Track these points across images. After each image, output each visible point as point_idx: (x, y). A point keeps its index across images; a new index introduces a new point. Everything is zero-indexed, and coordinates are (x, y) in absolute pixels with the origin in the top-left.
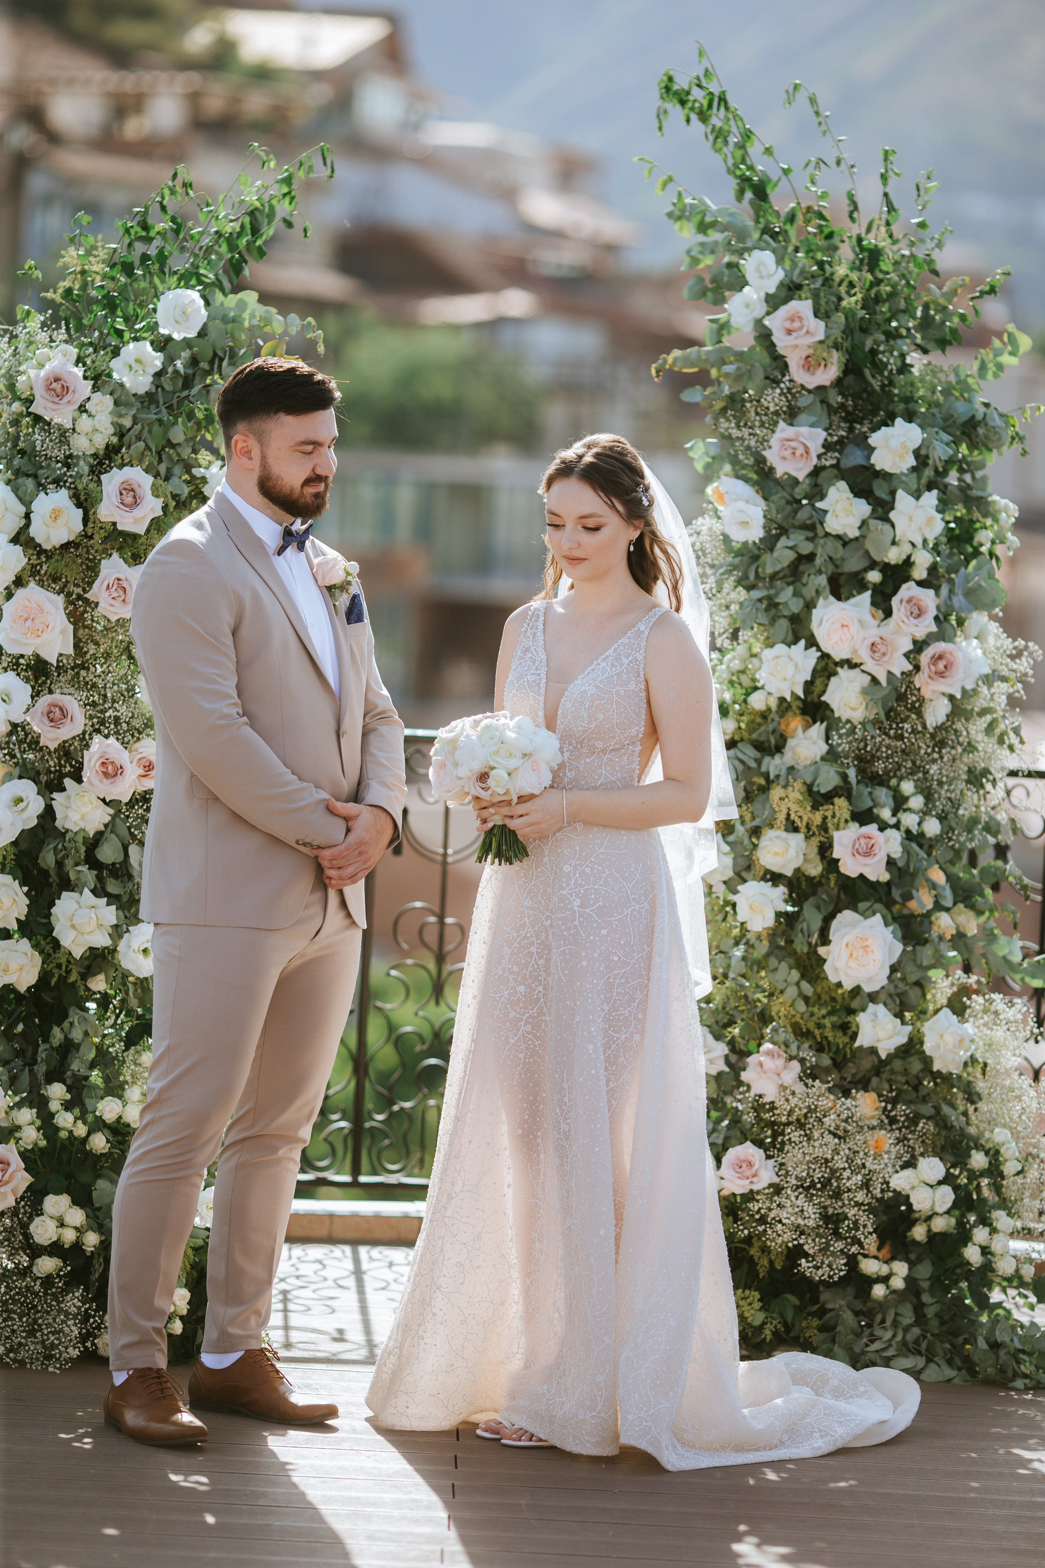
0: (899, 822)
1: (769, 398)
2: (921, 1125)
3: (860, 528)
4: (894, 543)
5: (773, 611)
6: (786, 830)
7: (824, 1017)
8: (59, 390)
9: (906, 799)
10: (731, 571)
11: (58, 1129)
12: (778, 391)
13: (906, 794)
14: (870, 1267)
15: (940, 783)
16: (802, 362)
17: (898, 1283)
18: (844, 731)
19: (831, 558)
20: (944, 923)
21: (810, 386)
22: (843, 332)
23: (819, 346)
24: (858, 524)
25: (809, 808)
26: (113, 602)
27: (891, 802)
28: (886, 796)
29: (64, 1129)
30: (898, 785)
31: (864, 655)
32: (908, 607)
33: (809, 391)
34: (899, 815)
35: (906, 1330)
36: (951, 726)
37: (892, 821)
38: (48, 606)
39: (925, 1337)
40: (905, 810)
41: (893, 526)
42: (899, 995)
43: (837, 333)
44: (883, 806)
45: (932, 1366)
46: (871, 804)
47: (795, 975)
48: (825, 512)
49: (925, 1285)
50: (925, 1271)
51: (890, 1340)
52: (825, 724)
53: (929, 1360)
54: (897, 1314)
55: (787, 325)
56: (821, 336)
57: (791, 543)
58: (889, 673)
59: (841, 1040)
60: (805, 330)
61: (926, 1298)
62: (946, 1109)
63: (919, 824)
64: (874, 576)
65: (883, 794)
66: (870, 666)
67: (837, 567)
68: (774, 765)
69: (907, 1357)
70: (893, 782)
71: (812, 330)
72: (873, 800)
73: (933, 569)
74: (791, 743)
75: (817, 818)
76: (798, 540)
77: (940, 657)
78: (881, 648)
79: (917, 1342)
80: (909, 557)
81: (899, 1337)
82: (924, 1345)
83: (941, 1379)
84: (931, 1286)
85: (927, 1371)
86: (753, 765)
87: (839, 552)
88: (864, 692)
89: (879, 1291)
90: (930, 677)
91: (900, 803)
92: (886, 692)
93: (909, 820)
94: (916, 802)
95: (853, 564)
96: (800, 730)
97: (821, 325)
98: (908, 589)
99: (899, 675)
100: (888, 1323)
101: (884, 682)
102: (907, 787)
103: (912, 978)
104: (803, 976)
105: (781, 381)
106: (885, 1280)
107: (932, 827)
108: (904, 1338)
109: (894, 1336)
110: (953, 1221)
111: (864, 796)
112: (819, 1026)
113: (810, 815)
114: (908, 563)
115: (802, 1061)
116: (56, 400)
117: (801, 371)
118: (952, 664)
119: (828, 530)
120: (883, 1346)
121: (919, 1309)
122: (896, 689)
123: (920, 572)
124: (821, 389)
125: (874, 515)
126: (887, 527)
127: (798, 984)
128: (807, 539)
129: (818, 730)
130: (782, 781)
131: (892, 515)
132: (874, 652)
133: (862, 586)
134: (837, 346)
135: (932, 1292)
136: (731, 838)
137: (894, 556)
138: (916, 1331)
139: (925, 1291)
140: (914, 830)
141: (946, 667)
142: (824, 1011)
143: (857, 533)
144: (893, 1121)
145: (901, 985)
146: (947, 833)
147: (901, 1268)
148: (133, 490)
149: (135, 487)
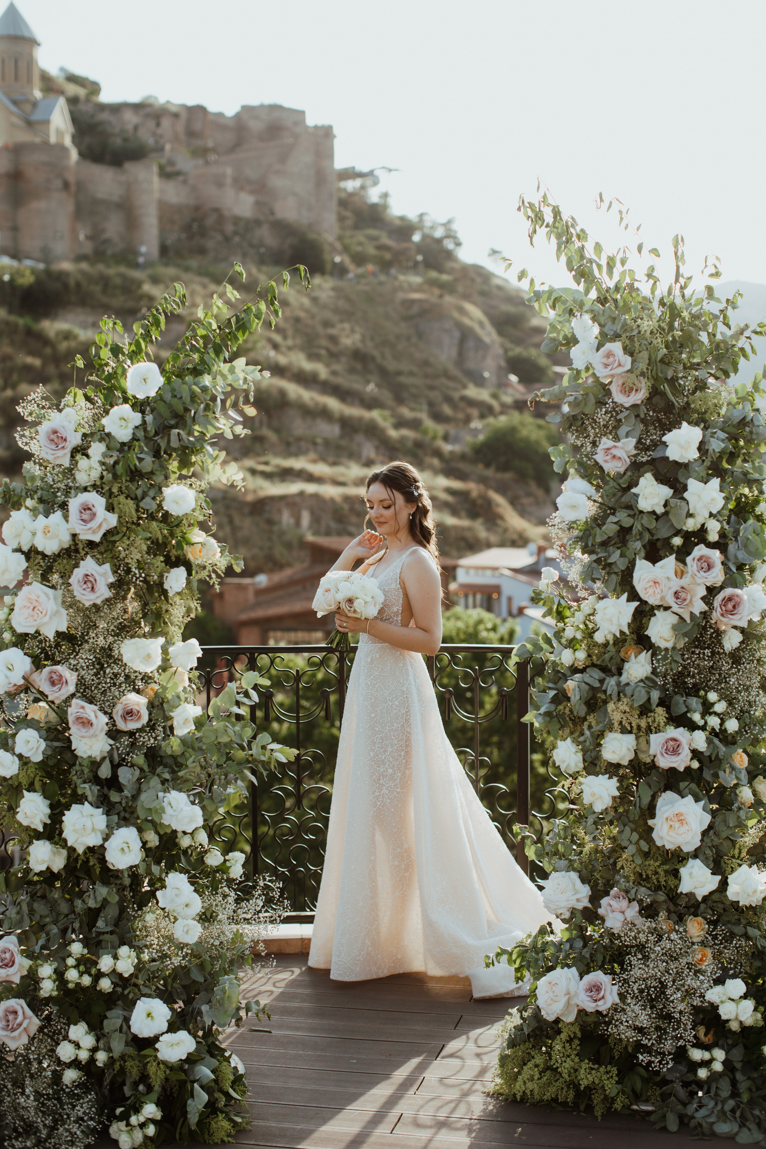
0: (706, 723)
1: (599, 416)
2: (734, 942)
3: (665, 505)
4: (690, 515)
5: (608, 569)
6: (622, 732)
7: (659, 866)
8: (56, 440)
9: (713, 704)
10: (578, 542)
11: (67, 982)
12: (604, 410)
13: (712, 701)
14: (697, 1055)
15: (739, 692)
16: (619, 389)
17: (718, 1067)
18: (660, 657)
19: (648, 530)
20: (746, 794)
21: (627, 405)
22: (649, 365)
23: (629, 375)
24: (663, 503)
25: (636, 717)
26: (84, 592)
27: (700, 708)
28: (697, 703)
29: (72, 982)
30: (706, 694)
31: (671, 601)
32: (699, 564)
33: (627, 409)
34: (706, 718)
35: (724, 1101)
36: (745, 648)
37: (701, 723)
38: (43, 598)
39: (739, 1107)
40: (710, 714)
41: (688, 503)
42: (716, 847)
43: (643, 366)
44: (695, 712)
45: (745, 1130)
46: (685, 710)
47: (635, 836)
48: (637, 496)
49: (738, 1066)
50: (738, 1054)
51: (713, 1108)
52: (650, 652)
53: (742, 1125)
54: (717, 1088)
55: (605, 360)
56: (628, 366)
57: (615, 520)
58: (691, 613)
59: (672, 882)
60: (616, 364)
61: (739, 1076)
62: (752, 931)
63: (721, 725)
64: (677, 541)
65: (694, 702)
66: (675, 608)
67: (652, 535)
68: (611, 683)
69: (725, 1122)
70: (702, 693)
71: (622, 363)
72: (687, 707)
73: (722, 534)
74: (627, 666)
75: (643, 724)
76: (622, 517)
77: (730, 599)
78: (683, 595)
79: (733, 1111)
80: (703, 525)
81: (719, 1107)
82: (738, 1114)
83: (750, 1141)
84: (743, 1067)
85: (741, 1134)
86: (597, 685)
87: (652, 524)
88: (675, 628)
89: (703, 1073)
90: (722, 615)
91: (707, 708)
92: (690, 627)
93: (714, 722)
94: (720, 707)
95: (663, 533)
96: (633, 656)
97: (629, 359)
98: (699, 550)
99: (698, 615)
100: (712, 1094)
101: (688, 621)
102: (712, 696)
103: (724, 835)
104: (641, 838)
105: (607, 403)
106: (706, 1064)
107: (732, 725)
108: (722, 1108)
109: (716, 1104)
110: (759, 1016)
111: (680, 703)
112: (656, 873)
113: (638, 721)
114: (703, 530)
115: (640, 902)
116: (54, 447)
117: (619, 394)
118: (739, 604)
119: (640, 509)
120: (707, 1113)
121: (734, 1083)
122: (698, 625)
123: (713, 537)
124: (635, 406)
125: (674, 496)
126: (684, 503)
127: (637, 843)
128: (629, 516)
129: (645, 657)
130: (615, 697)
131: (686, 495)
132: (677, 598)
133: (670, 549)
134: (643, 374)
135: (743, 1072)
136: (581, 739)
137: (691, 525)
138: (731, 1103)
139: (737, 1070)
140: (717, 728)
141: (734, 607)
142: (657, 864)
143: (663, 510)
144: (715, 937)
145: (716, 839)
146: (744, 728)
147: (719, 1054)
148: (89, 509)
149: (91, 506)
